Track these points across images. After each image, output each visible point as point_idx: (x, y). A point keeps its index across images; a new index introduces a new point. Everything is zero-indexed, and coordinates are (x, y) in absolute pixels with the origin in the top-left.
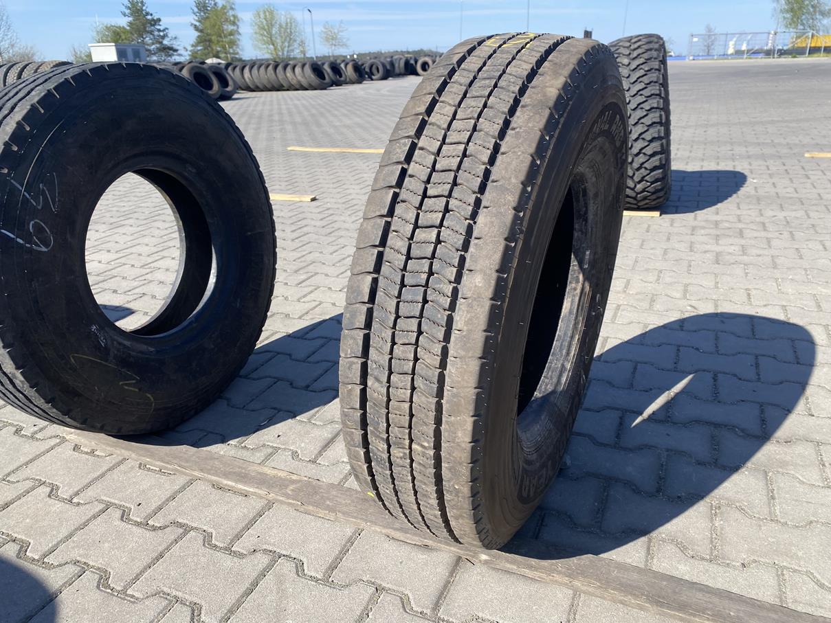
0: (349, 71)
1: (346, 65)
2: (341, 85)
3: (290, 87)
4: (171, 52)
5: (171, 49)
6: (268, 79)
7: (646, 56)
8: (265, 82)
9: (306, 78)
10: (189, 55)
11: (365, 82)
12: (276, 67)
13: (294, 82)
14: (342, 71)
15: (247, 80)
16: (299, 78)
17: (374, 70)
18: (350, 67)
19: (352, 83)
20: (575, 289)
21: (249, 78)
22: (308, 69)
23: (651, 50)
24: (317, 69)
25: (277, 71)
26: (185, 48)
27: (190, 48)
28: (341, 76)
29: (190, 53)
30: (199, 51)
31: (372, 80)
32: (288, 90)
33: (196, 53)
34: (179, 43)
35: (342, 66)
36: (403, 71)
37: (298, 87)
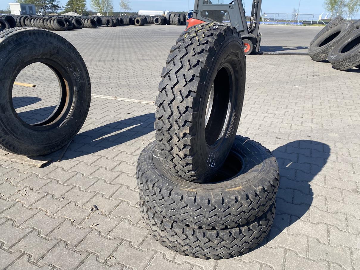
4: (57, 8)
5: (57, 6)
10: (64, 10)
14: (82, 23)
26: (62, 6)
27: (65, 6)
28: (80, 25)
29: (65, 9)
30: (69, 8)
33: (68, 9)
34: (60, 4)
36: (128, 23)
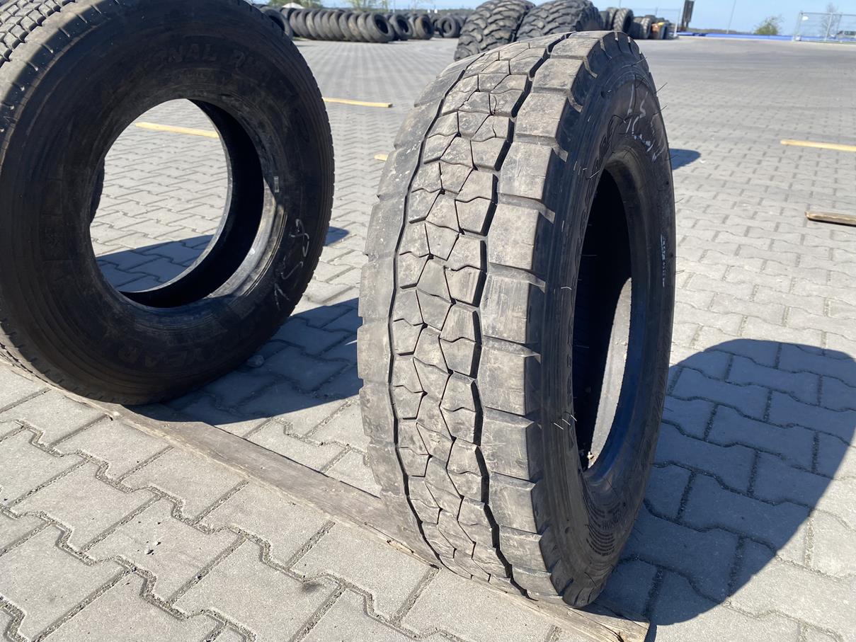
0: (416, 26)
1: (415, 20)
2: (406, 40)
3: (351, 38)
6: (330, 28)
7: (560, 20)
8: (327, 30)
9: (367, 30)
11: (433, 39)
12: (339, 16)
13: (355, 33)
14: (408, 26)
15: (309, 28)
16: (361, 29)
17: (446, 27)
18: (418, 22)
19: (419, 38)
20: (270, 211)
21: (311, 26)
22: (370, 21)
23: (568, 14)
24: (380, 22)
25: (340, 20)
28: (407, 31)
31: (443, 37)
32: (349, 41)
35: (411, 21)
37: (359, 38)
